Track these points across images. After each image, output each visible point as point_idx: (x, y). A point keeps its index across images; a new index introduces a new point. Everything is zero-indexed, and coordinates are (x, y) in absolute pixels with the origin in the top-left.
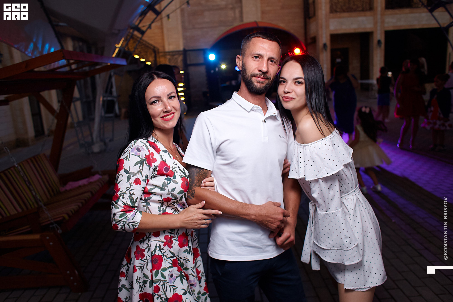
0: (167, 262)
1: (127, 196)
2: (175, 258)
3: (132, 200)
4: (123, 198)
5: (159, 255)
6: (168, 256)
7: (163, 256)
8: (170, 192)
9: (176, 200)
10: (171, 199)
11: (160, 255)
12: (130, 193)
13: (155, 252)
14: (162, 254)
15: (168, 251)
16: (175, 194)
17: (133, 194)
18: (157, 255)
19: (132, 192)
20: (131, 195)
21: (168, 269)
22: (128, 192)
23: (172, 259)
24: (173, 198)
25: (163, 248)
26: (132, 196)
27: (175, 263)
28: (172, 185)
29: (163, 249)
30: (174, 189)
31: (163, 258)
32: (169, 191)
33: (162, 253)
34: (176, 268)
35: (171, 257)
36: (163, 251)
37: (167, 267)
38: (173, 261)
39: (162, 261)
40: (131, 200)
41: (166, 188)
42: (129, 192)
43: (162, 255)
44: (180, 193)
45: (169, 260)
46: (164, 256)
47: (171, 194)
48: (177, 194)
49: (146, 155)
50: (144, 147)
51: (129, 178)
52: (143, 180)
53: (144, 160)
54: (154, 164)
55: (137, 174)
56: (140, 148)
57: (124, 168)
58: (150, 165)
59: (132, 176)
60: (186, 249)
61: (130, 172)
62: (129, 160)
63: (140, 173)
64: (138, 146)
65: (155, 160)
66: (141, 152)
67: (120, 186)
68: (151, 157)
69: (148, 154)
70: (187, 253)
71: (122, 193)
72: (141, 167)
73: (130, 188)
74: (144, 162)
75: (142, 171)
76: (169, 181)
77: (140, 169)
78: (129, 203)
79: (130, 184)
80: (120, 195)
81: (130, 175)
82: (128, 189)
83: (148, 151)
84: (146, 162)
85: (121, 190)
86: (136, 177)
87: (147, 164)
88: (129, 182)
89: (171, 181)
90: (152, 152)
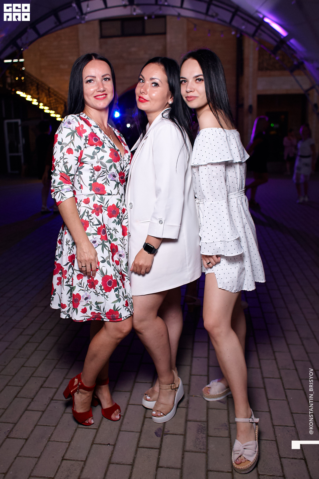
0: (92, 229)
1: (61, 164)
2: (100, 226)
3: (66, 168)
4: (58, 167)
5: (86, 220)
6: (95, 223)
7: (89, 222)
8: (99, 160)
9: (105, 168)
10: (100, 168)
11: (87, 221)
12: (64, 162)
13: (83, 217)
14: (89, 220)
15: (95, 219)
16: (104, 163)
17: (67, 162)
18: (84, 219)
19: (65, 161)
20: (65, 164)
21: (92, 235)
22: (62, 161)
23: (98, 227)
24: (102, 167)
25: (91, 215)
26: (66, 164)
27: (99, 232)
28: (101, 154)
29: (90, 216)
30: (103, 158)
31: (90, 224)
32: (98, 159)
33: (90, 219)
34: (100, 236)
35: (97, 225)
36: (90, 218)
37: (91, 233)
38: (99, 229)
39: (88, 227)
40: (65, 167)
41: (96, 156)
42: (63, 161)
43: (89, 221)
44: (109, 161)
45: (94, 227)
46: (90, 222)
47: (100, 162)
48: (106, 162)
49: (76, 127)
50: (74, 120)
51: (62, 149)
52: (75, 150)
53: (75, 132)
54: (84, 135)
55: (69, 145)
56: (70, 121)
57: (58, 140)
58: (81, 136)
59: (64, 146)
60: (115, 220)
61: (62, 143)
62: (61, 133)
63: (71, 143)
64: (69, 120)
65: (85, 131)
66: (71, 124)
67: (55, 156)
68: (81, 128)
69: (78, 126)
70: (116, 224)
71: (58, 163)
72: (72, 138)
73: (64, 156)
74: (75, 133)
75: (73, 141)
76: (98, 150)
77: (71, 140)
78: (64, 170)
79: (64, 154)
80: (56, 164)
81: (63, 145)
82: (62, 158)
83: (78, 123)
84: (77, 133)
85: (56, 160)
86: (68, 147)
87: (79, 135)
88: (62, 152)
89: (100, 150)
90: (82, 125)
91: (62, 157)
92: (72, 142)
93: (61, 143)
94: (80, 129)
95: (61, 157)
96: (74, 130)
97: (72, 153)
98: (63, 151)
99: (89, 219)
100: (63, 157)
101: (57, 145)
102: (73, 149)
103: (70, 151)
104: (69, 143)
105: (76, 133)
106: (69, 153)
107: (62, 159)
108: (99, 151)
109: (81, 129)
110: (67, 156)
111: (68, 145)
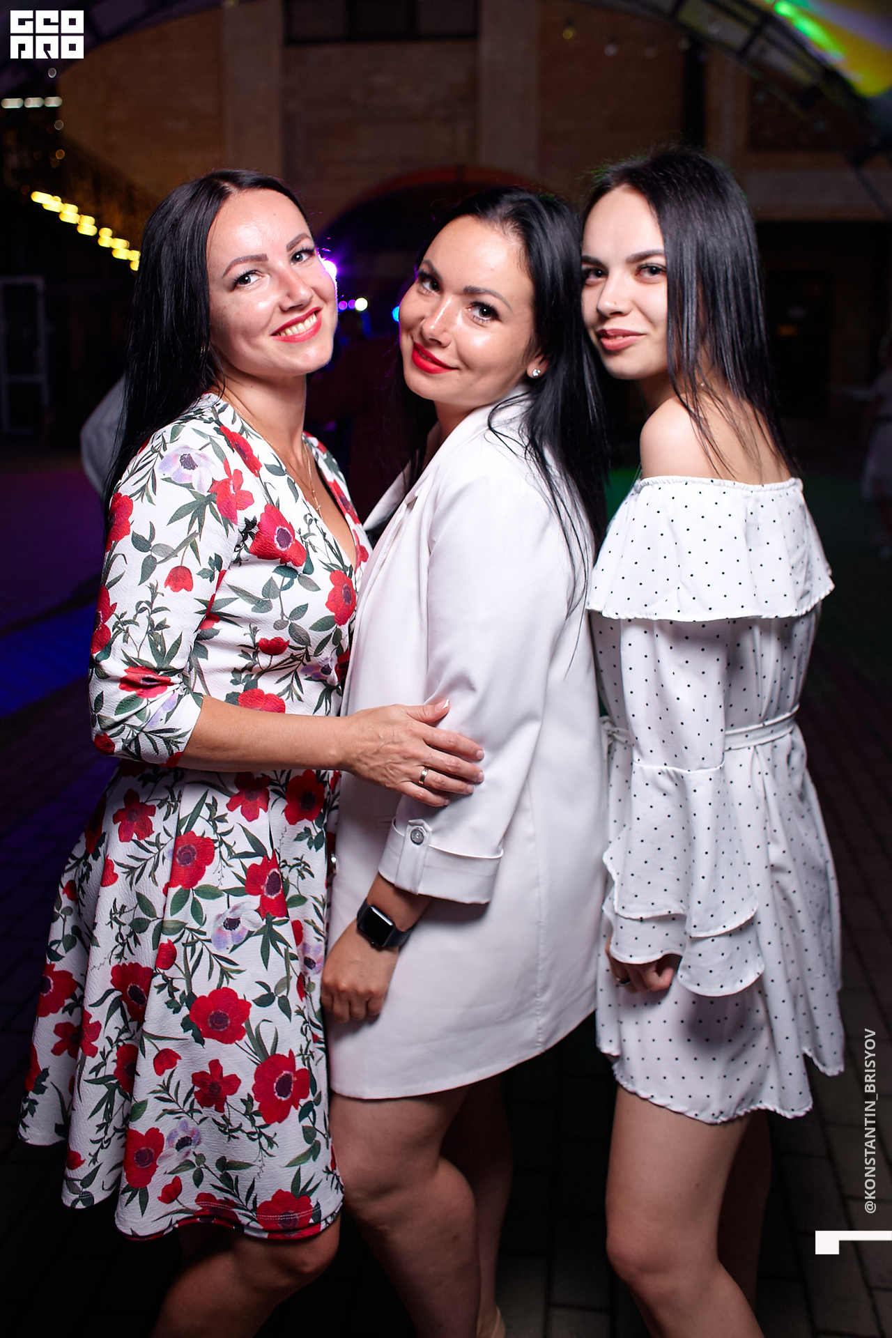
0: (227, 871)
1: (139, 633)
2: (258, 861)
3: (159, 648)
4: (125, 641)
5: (205, 836)
6: (238, 849)
7: (217, 845)
8: (285, 619)
9: (303, 648)
10: (287, 644)
11: (208, 838)
12: (151, 623)
13: (191, 824)
14: (214, 837)
15: (238, 830)
16: (303, 630)
17: (162, 626)
18: (198, 834)
19: (157, 618)
20: (155, 629)
21: (226, 895)
22: (142, 619)
23: (248, 862)
24: (293, 643)
25: (226, 814)
26: (160, 632)
27: (251, 882)
28: (295, 595)
29: (222, 819)
30: (301, 611)
31: (217, 851)
32: (283, 614)
33: (218, 832)
34: (255, 901)
35: (246, 855)
36: (222, 827)
37: (221, 888)
38: (252, 872)
39: (209, 862)
40: (153, 645)
41: (275, 602)
42: (149, 618)
43: (215, 841)
44: (321, 625)
45: (236, 863)
46: (220, 845)
47: (287, 628)
48: (311, 628)
49: (214, 481)
50: (209, 451)
51: (148, 568)
52: (202, 574)
53: (208, 500)
54: (243, 515)
55: (180, 554)
56: (192, 455)
57: (132, 528)
58: (228, 518)
59: (159, 559)
60: (307, 830)
61: (153, 544)
62: (150, 501)
63: (189, 547)
64: (187, 447)
65: (247, 500)
66: (197, 469)
67: (114, 595)
68: (231, 488)
69: (221, 476)
70: (308, 843)
71: (124, 623)
72: (195, 527)
73: (153, 602)
74: (208, 507)
75: (197, 539)
76: (287, 580)
77: (191, 533)
78: (148, 657)
79: (154, 590)
80: (116, 629)
81: (153, 555)
82: (145, 605)
83: (222, 465)
84: (215, 506)
85: (118, 611)
86: (174, 563)
87: (220, 515)
88: (147, 583)
89: (296, 580)
90: (236, 471)
91: (147, 602)
92: (191, 543)
93: (149, 543)
94: (228, 488)
95: (140, 603)
96: (206, 494)
97: (189, 587)
98: (152, 580)
99: (215, 831)
100: (150, 604)
101: (124, 546)
102: (194, 567)
103: (180, 579)
104: (179, 548)
105: (212, 508)
106: (176, 588)
107: (145, 609)
108: (290, 584)
109: (233, 492)
110: (168, 597)
111: (174, 553)
